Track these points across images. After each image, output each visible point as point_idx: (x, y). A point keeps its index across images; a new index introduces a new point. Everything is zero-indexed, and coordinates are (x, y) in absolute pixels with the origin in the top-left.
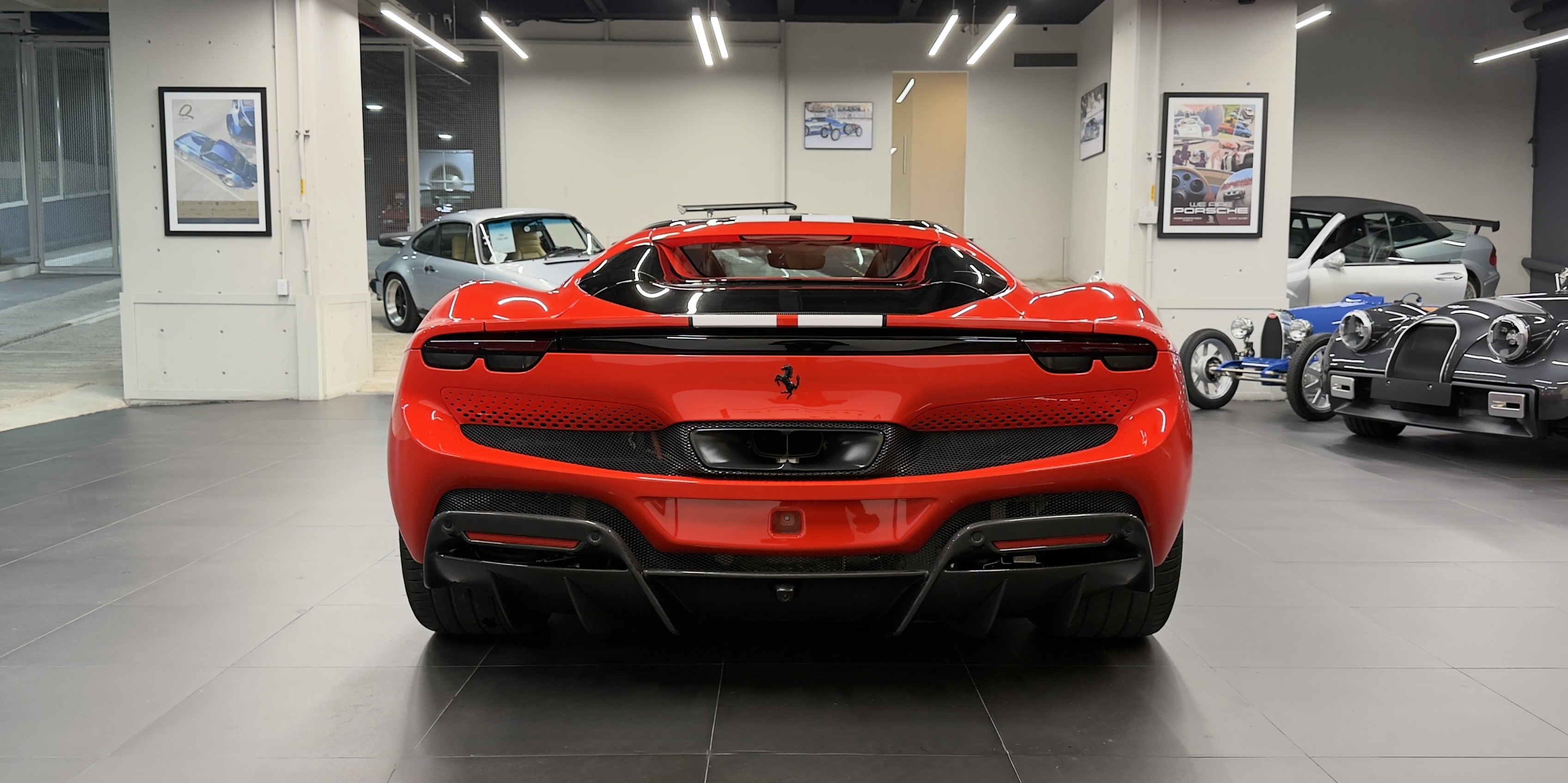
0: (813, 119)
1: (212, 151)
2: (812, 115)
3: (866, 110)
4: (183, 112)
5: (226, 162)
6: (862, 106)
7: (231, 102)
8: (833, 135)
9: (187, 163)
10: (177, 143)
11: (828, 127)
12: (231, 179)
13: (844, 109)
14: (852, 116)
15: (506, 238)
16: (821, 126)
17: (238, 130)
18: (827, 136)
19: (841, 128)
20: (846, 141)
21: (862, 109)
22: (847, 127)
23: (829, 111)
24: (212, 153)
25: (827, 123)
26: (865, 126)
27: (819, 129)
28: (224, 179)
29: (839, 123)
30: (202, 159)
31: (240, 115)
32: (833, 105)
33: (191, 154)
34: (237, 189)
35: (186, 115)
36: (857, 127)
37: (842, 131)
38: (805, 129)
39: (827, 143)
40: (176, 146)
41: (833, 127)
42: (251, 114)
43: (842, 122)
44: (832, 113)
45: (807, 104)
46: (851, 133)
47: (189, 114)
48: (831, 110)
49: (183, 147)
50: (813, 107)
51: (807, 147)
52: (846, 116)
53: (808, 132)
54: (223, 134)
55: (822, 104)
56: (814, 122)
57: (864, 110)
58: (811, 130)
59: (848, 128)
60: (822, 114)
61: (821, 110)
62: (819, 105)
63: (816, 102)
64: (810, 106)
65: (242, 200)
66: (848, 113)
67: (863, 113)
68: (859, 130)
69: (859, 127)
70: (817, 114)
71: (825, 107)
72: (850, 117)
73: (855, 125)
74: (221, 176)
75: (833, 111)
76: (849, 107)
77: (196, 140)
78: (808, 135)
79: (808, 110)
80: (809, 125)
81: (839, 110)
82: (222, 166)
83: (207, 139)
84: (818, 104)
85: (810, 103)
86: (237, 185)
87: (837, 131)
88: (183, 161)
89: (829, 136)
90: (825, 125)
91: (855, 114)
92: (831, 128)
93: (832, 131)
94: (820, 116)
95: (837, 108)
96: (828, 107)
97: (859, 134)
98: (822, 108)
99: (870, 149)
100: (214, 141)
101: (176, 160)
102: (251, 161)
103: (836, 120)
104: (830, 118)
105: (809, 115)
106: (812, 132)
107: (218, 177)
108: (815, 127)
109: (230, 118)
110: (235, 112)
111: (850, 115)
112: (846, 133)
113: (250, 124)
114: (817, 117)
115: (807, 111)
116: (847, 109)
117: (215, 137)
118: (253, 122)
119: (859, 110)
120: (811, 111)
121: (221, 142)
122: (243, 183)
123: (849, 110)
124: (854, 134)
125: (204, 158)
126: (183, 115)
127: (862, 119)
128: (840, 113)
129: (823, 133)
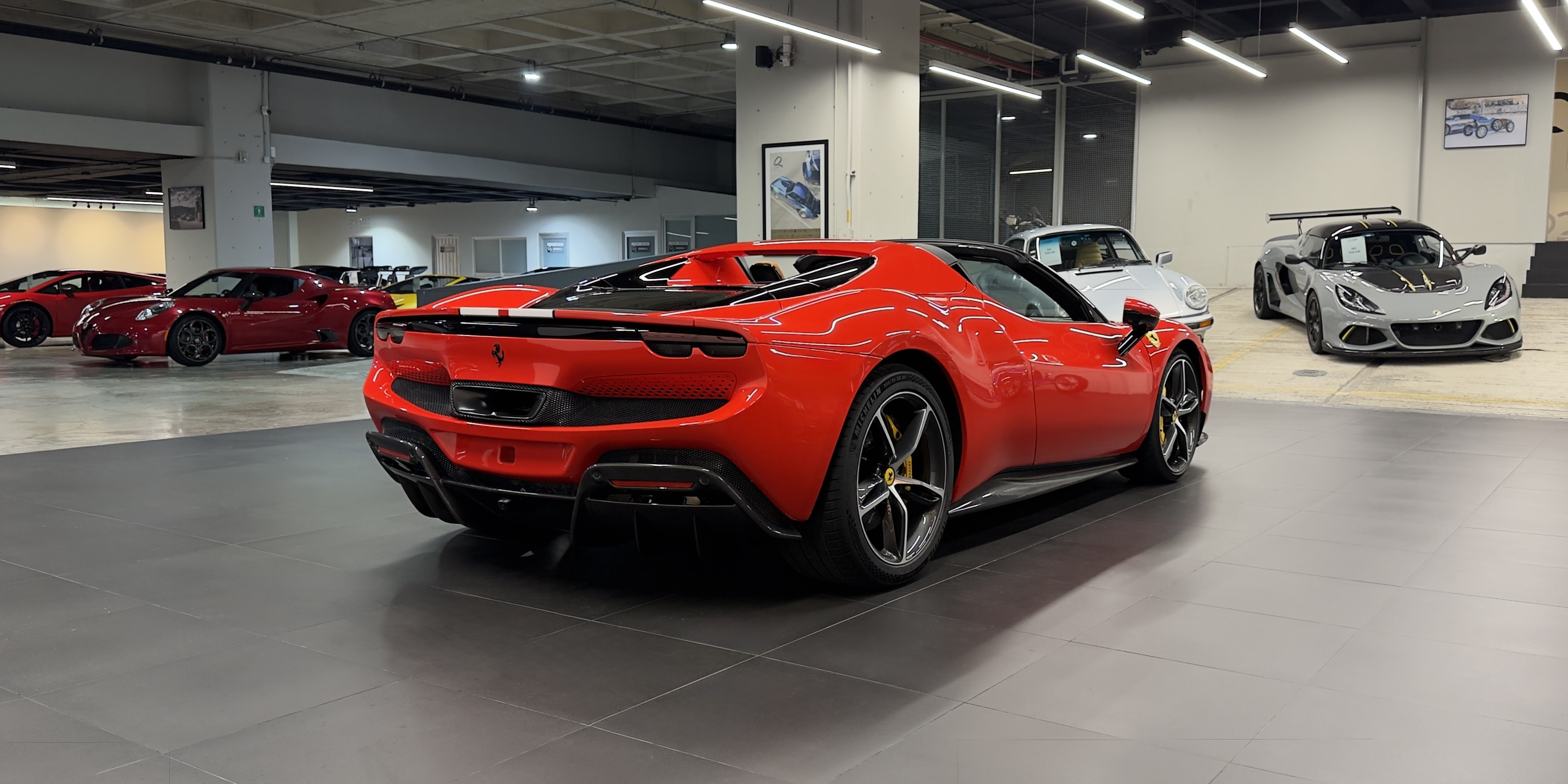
0: (1455, 116)
1: (793, 191)
2: (1455, 113)
3: (1520, 103)
4: (777, 163)
5: (801, 199)
6: (1515, 99)
7: (806, 153)
8: (1478, 132)
9: (778, 201)
10: (772, 186)
11: (1472, 124)
12: (804, 212)
13: (1493, 104)
14: (1503, 111)
15: (1054, 252)
16: (1464, 124)
17: (810, 174)
18: (1471, 133)
19: (1488, 124)
20: (1493, 138)
21: (1514, 102)
22: (1496, 122)
23: (1475, 107)
24: (793, 193)
25: (1472, 120)
26: (1519, 120)
27: (1463, 127)
28: (800, 212)
29: (1486, 119)
30: (787, 197)
31: (811, 163)
32: (1480, 100)
33: (780, 194)
34: (807, 219)
35: (778, 164)
36: (1508, 122)
37: (1489, 127)
38: (1445, 127)
39: (1472, 141)
40: (772, 189)
41: (1479, 124)
42: (818, 161)
43: (1489, 118)
44: (1478, 109)
45: (1448, 102)
46: (1500, 129)
47: (780, 164)
48: (1478, 106)
49: (776, 189)
50: (1456, 104)
51: (1446, 147)
52: (1495, 112)
53: (1449, 131)
54: (800, 178)
55: (1467, 101)
56: (1456, 121)
57: (1518, 103)
58: (1452, 129)
59: (1497, 124)
60: (1466, 110)
61: (1466, 107)
62: (1463, 102)
63: (1460, 99)
64: (1453, 104)
65: (811, 228)
66: (1498, 108)
67: (1516, 106)
68: (1510, 126)
69: (1511, 122)
70: (1460, 111)
71: (1470, 103)
72: (1499, 112)
73: (1506, 120)
74: (798, 210)
75: (1480, 107)
76: (1499, 101)
77: (783, 183)
78: (1449, 134)
79: (1450, 107)
80: (1450, 123)
81: (1487, 106)
82: (799, 202)
83: (790, 182)
84: (1462, 100)
85: (1453, 100)
86: (808, 217)
87: (1483, 128)
88: (775, 200)
89: (1474, 134)
90: (1470, 122)
91: (1505, 108)
92: (1476, 124)
93: (1477, 128)
94: (1464, 114)
95: (1484, 103)
96: (1473, 103)
97: (1509, 130)
98: (1466, 105)
99: (1524, 145)
100: (794, 184)
101: (772, 199)
102: (816, 197)
103: (1483, 116)
104: (1475, 114)
105: (1451, 113)
106: (1453, 131)
107: (796, 211)
108: (1457, 125)
109: (805, 165)
110: (808, 160)
111: (1500, 110)
112: (1494, 129)
113: (817, 169)
114: (1459, 114)
115: (1448, 108)
116: (1496, 103)
117: (795, 181)
118: (819, 167)
119: (1511, 103)
120: (1453, 109)
121: (799, 184)
122: (811, 215)
123: (1499, 105)
124: (1505, 130)
125: (788, 196)
126: (776, 165)
127: (1514, 113)
128: (1487, 108)
129: (1466, 131)
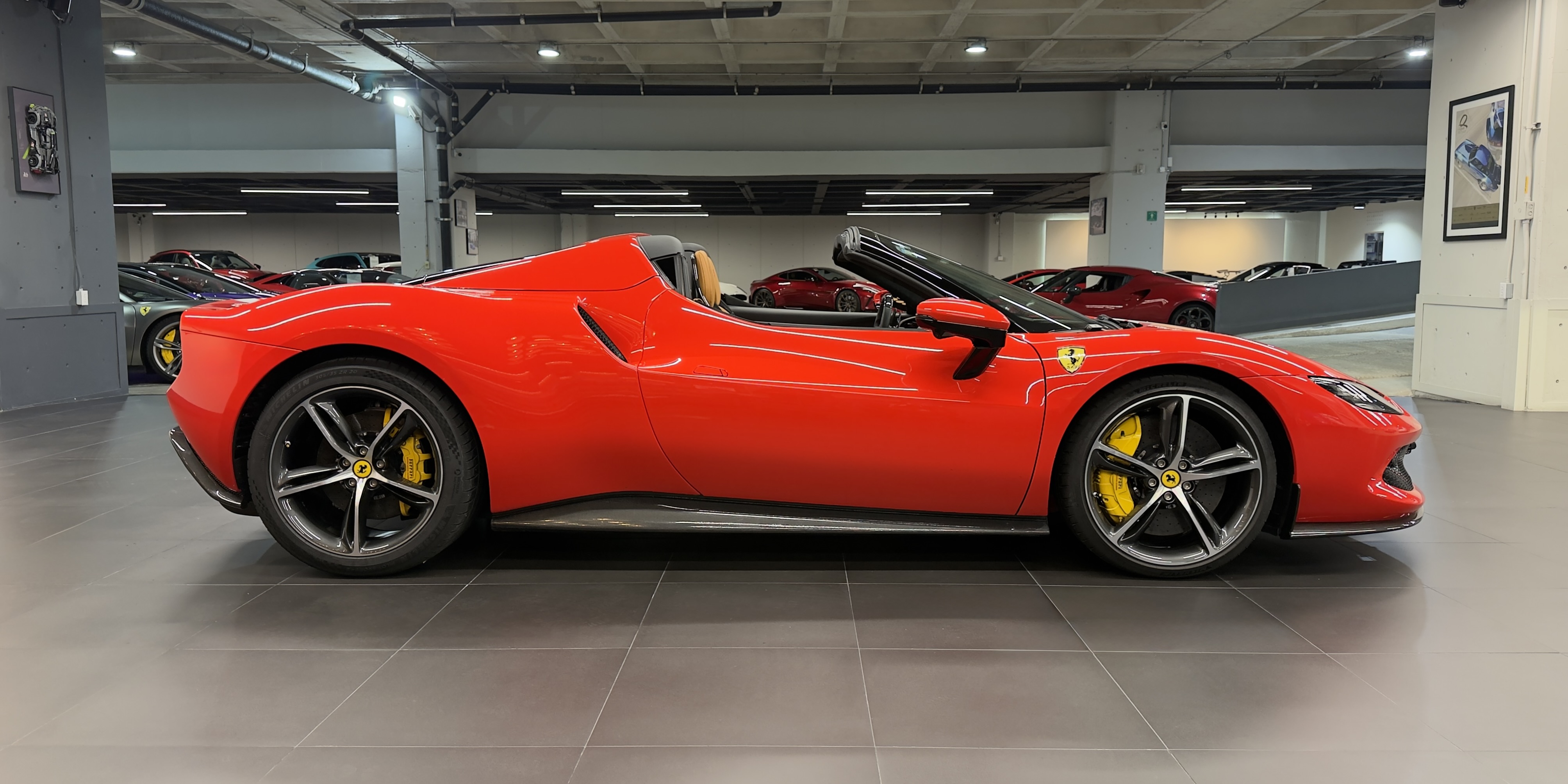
1: (1476, 157)
4: (1462, 123)
5: (1484, 167)
7: (1491, 105)
9: (1460, 171)
10: (1457, 153)
12: (1484, 183)
17: (1493, 132)
24: (1476, 159)
28: (1481, 183)
30: (1469, 165)
31: (1495, 118)
33: (1463, 161)
34: (1487, 192)
35: (1464, 125)
40: (1456, 155)
42: (1501, 115)
47: (1465, 124)
49: (1460, 157)
54: (1483, 140)
65: (1490, 203)
74: (1479, 180)
77: (1468, 148)
82: (1480, 170)
83: (1473, 146)
86: (1488, 189)
88: (1458, 169)
100: (1477, 147)
101: (1455, 170)
102: (1497, 162)
107: (1477, 182)
109: (1489, 120)
110: (1492, 115)
113: (1501, 126)
117: (1478, 145)
118: (1503, 125)
121: (1482, 147)
122: (1492, 185)
125: (1471, 164)
126: (1462, 125)
